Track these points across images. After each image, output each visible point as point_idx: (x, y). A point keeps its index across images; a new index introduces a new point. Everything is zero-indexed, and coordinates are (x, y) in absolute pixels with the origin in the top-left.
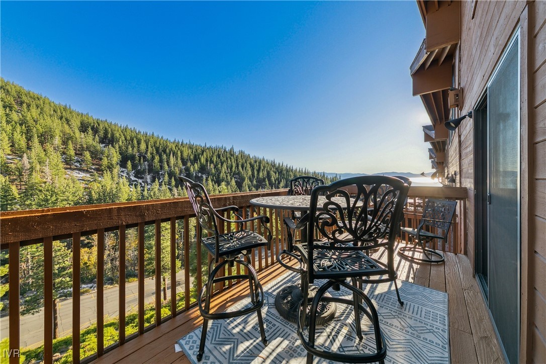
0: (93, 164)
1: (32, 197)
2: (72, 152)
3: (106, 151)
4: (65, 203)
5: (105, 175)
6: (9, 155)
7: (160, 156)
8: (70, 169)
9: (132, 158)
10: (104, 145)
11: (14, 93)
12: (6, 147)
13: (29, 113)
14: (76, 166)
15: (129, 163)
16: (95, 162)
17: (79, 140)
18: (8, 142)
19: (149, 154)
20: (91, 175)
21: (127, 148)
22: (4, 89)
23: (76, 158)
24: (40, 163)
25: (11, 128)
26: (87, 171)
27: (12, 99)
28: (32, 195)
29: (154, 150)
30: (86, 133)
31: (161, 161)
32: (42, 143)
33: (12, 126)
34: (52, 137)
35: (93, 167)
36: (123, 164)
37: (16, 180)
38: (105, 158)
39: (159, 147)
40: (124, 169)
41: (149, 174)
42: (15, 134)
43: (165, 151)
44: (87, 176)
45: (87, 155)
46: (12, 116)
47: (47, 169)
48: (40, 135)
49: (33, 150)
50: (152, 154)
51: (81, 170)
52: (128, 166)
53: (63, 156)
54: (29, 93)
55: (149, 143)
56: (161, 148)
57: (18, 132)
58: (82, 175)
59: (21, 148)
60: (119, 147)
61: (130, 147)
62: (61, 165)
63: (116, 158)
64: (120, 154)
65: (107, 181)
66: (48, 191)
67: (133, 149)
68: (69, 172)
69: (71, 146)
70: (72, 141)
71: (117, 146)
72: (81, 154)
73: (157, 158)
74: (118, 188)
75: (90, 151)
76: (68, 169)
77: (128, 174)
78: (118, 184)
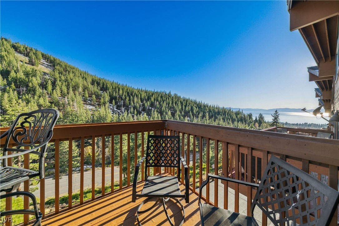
0: (97, 102)
2: (87, 95)
3: (103, 95)
4: (81, 121)
5: (102, 107)
6: (60, 97)
7: (130, 97)
8: (86, 104)
9: (115, 98)
10: (102, 91)
11: (64, 66)
12: (59, 93)
13: (69, 76)
14: (89, 103)
15: (114, 101)
16: (97, 101)
17: (90, 89)
18: (59, 90)
19: (124, 96)
20: (95, 108)
21: (113, 93)
22: (60, 65)
23: (89, 98)
24: (72, 101)
25: (61, 83)
26: (93, 105)
27: (63, 69)
28: (67, 117)
29: (127, 94)
30: (94, 85)
31: (130, 100)
32: (74, 90)
33: (62, 82)
34: (78, 87)
35: (97, 103)
36: (111, 102)
37: (62, 109)
38: (102, 99)
39: (129, 92)
40: (111, 105)
41: (123, 107)
42: (63, 86)
43: (132, 95)
44: (93, 108)
45: (94, 96)
46: (62, 78)
47: (75, 104)
48: (73, 87)
49: (70, 94)
50: (125, 96)
51: (91, 105)
52: (113, 103)
53: (83, 98)
54: (70, 66)
55: (124, 90)
56: (130, 92)
57: (64, 85)
58: (91, 107)
59: (64, 94)
60: (109, 93)
61: (114, 92)
62: (82, 102)
63: (107, 98)
64: (110, 96)
65: (102, 111)
66: (74, 115)
67: (116, 94)
68: (85, 106)
69: (87, 92)
70: (87, 90)
71: (108, 92)
72: (91, 97)
73: (128, 98)
74: (106, 115)
75: (95, 95)
76: (85, 104)
77: (113, 107)
78: (106, 112)
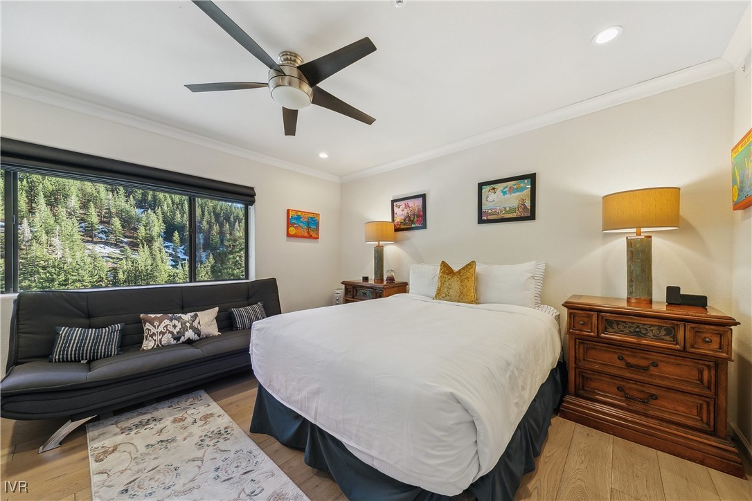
0: (125, 237)
1: (31, 277)
2: (95, 219)
3: (144, 218)
5: (141, 249)
7: (221, 226)
8: (92, 242)
9: (181, 228)
10: (142, 210)
14: (101, 238)
16: (128, 234)
17: (105, 202)
19: (205, 223)
20: (121, 251)
21: (174, 214)
23: (101, 227)
24: (47, 233)
26: (116, 245)
29: (213, 217)
30: (115, 193)
31: (221, 233)
32: (48, 204)
34: (66, 196)
35: (126, 240)
36: (168, 236)
38: (142, 228)
39: (219, 214)
40: (169, 244)
41: (204, 251)
43: (227, 219)
44: (115, 252)
45: (117, 222)
47: (56, 241)
48: (48, 194)
49: (37, 214)
50: (209, 223)
51: (106, 243)
52: (174, 238)
53: (83, 225)
55: (206, 208)
56: (222, 214)
58: (109, 250)
60: (163, 213)
61: (178, 212)
62: (78, 236)
63: (158, 227)
64: (164, 222)
65: (142, 257)
66: (54, 267)
67: (182, 216)
68: (90, 246)
69: (93, 210)
70: (95, 204)
71: (159, 211)
72: (108, 223)
73: (216, 228)
74: (154, 265)
75: (121, 218)
76: (88, 242)
77: (174, 250)
78: (154, 259)
